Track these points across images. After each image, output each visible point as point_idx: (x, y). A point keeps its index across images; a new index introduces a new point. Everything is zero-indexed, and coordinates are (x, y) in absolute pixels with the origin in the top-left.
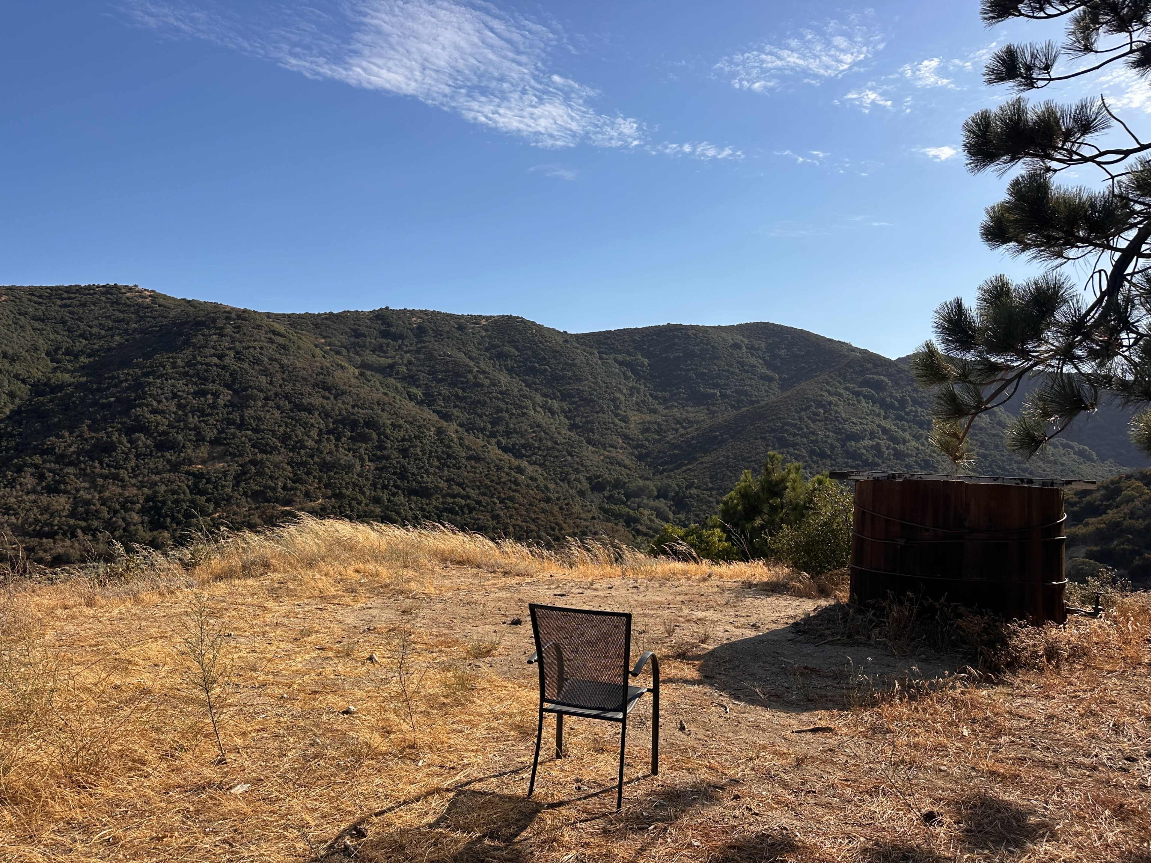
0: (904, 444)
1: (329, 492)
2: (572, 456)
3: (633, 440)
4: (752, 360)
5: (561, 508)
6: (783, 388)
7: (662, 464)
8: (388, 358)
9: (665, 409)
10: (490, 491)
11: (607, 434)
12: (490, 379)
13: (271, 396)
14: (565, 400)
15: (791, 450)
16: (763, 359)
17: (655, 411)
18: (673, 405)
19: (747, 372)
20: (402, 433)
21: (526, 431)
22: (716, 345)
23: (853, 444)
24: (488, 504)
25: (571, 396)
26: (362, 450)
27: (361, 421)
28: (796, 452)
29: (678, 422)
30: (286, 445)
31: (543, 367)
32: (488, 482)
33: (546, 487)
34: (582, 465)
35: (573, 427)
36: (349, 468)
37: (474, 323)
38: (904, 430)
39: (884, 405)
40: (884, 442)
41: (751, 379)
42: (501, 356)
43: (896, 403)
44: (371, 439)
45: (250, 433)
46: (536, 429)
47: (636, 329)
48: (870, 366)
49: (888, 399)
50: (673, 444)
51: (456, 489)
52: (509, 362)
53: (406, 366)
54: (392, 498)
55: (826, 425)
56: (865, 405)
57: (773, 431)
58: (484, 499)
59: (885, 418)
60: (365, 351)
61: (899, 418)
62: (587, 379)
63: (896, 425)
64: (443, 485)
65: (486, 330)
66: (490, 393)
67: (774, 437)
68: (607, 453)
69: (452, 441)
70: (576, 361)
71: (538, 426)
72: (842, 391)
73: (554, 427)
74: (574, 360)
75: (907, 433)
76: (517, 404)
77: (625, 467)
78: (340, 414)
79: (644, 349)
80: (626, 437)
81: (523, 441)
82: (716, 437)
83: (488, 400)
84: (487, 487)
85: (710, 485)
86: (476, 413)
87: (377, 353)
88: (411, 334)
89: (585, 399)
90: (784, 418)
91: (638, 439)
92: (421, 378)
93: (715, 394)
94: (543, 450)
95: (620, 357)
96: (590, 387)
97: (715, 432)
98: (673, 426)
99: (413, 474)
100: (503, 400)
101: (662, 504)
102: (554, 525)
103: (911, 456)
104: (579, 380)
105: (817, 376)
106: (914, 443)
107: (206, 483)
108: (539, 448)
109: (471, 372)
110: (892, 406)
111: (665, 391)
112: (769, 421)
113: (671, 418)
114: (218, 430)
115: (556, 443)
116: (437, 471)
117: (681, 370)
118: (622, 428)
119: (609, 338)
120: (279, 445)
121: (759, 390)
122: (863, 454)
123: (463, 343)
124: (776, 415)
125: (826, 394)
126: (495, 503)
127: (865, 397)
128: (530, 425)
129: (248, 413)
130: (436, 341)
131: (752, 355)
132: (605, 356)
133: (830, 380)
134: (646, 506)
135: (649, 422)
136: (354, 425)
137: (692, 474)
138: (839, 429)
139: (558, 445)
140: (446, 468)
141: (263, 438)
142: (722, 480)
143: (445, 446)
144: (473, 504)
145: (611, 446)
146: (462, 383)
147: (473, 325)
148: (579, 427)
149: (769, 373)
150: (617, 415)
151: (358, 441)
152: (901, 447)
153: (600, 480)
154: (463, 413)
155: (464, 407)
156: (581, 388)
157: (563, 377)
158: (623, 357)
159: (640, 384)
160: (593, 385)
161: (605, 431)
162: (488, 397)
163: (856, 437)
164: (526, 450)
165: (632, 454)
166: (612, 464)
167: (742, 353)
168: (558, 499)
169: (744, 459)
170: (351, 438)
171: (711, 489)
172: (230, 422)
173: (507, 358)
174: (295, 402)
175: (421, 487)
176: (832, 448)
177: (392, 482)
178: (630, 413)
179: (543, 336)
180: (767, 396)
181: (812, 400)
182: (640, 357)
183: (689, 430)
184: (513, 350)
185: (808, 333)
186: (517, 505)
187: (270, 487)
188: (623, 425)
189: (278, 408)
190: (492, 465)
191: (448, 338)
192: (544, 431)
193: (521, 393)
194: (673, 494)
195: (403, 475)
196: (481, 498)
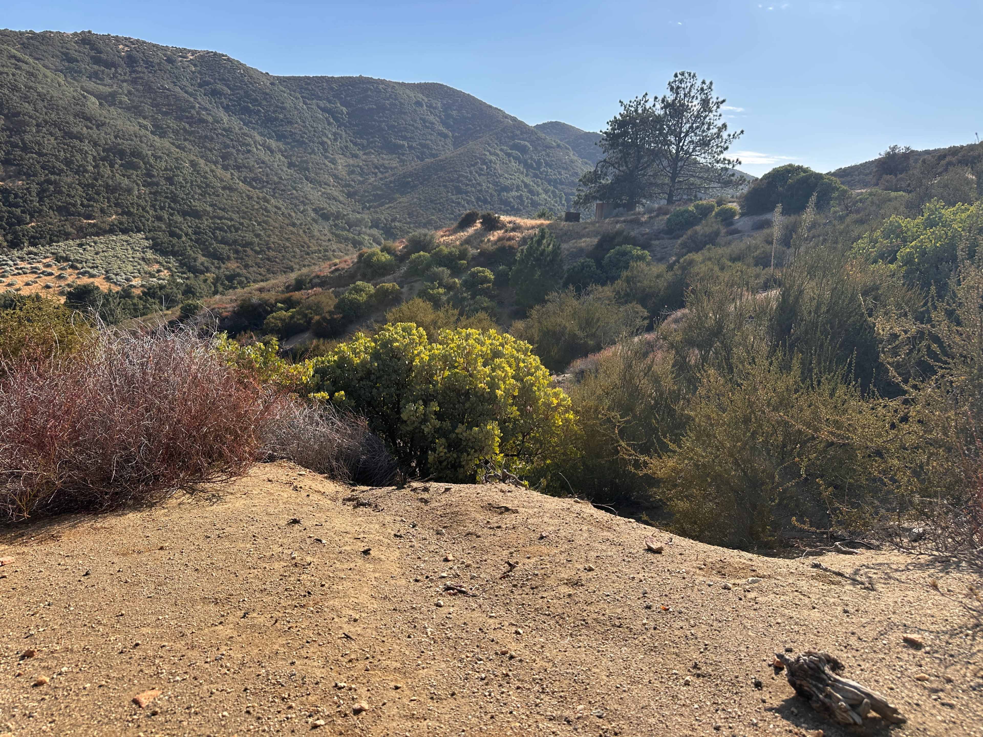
0: (538, 196)
1: (120, 211)
2: (297, 191)
3: (342, 180)
4: (431, 118)
5: (305, 232)
6: (456, 145)
7: (368, 202)
8: (105, 85)
9: (364, 154)
10: (248, 216)
11: (319, 173)
12: (212, 116)
13: (41, 123)
14: (280, 140)
15: (464, 196)
16: (440, 117)
17: (356, 156)
18: (370, 152)
19: (428, 127)
20: (164, 164)
21: (253, 166)
22: (402, 101)
23: (505, 194)
24: (249, 226)
25: (285, 137)
26: (134, 177)
27: (128, 151)
28: (468, 198)
29: (376, 167)
30: (71, 168)
31: (256, 108)
32: (244, 208)
33: (290, 215)
34: (306, 198)
35: (291, 165)
36: (129, 191)
37: (180, 56)
38: (538, 186)
39: (528, 166)
40: (525, 193)
41: (431, 134)
42: (214, 93)
43: (534, 164)
44: (140, 168)
45: (34, 155)
46: (262, 165)
47: (333, 77)
48: (518, 132)
49: (529, 161)
50: (375, 186)
51: (221, 213)
52: (223, 100)
53: (126, 95)
54: (171, 218)
55: (488, 178)
56: (514, 164)
57: (452, 181)
58: (246, 222)
59: (527, 175)
60: (82, 77)
61: (536, 176)
62: (297, 123)
63: (533, 181)
64: (209, 209)
65: (195, 65)
66: (215, 129)
67: (452, 186)
68: (323, 190)
69: (207, 173)
70: (285, 105)
71: (263, 162)
72: (499, 152)
73: (276, 164)
74: (283, 103)
75: (540, 188)
76: (241, 142)
77: (341, 202)
78: (106, 144)
79: (342, 98)
80: (336, 177)
81: (252, 175)
82: (408, 183)
83: (215, 136)
84: (245, 213)
85: (408, 220)
86: (206, 147)
87: (93, 80)
88: (123, 63)
89: (297, 141)
90: (459, 171)
91: (346, 179)
92: (146, 109)
93: (404, 145)
94: (271, 184)
95: (322, 104)
96: (301, 130)
97: (408, 178)
98: (373, 170)
99: (183, 199)
100: (227, 136)
101: (375, 231)
102: (302, 244)
103: (542, 205)
104: (290, 123)
105: (480, 137)
106: (544, 195)
107: (15, 198)
108: (267, 182)
109: (193, 107)
110: (531, 166)
111: (363, 139)
112: (448, 173)
113: (370, 163)
114: (4, 151)
115: (281, 178)
116: (200, 197)
117: (375, 120)
118: (332, 169)
119: (309, 84)
120: (65, 168)
121: (437, 145)
122: (511, 202)
123: (176, 77)
124: (453, 168)
125: (488, 153)
126: (254, 225)
127: (514, 158)
128: (256, 161)
129: (27, 137)
130: (149, 72)
131: (431, 113)
132: (308, 102)
133: (490, 142)
134: (365, 233)
135: (353, 166)
136: (122, 154)
137: (394, 210)
138: (497, 182)
139: (282, 180)
140: (207, 195)
141: (49, 161)
142: (417, 217)
143: (202, 177)
144: (237, 225)
145: (325, 184)
146: (187, 118)
147: (180, 59)
148: (297, 166)
149: (445, 130)
150: (326, 158)
151: (129, 169)
152: (535, 198)
153: (325, 211)
154: (193, 146)
155: (194, 141)
156: (293, 130)
157: (276, 119)
158: (324, 104)
159: (341, 130)
160: (302, 129)
161: (318, 171)
162: (214, 133)
163: (507, 189)
164: (256, 183)
165: (343, 192)
166: (330, 199)
167: (423, 111)
168: (301, 224)
169: (432, 201)
170: (121, 165)
171: (409, 223)
172: (14, 145)
173: (221, 95)
174: (64, 130)
175: (191, 209)
176: (492, 196)
177: (167, 205)
178: (337, 156)
179: (251, 77)
180: (444, 150)
181: (478, 158)
182: (339, 105)
183: (387, 175)
184: (225, 88)
185: (473, 98)
186: (271, 228)
187: (70, 204)
188: (333, 166)
189: (51, 134)
190: (244, 195)
191: (160, 70)
192: (269, 167)
193: (242, 131)
194: (382, 225)
195: (174, 199)
196: (242, 221)
